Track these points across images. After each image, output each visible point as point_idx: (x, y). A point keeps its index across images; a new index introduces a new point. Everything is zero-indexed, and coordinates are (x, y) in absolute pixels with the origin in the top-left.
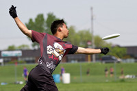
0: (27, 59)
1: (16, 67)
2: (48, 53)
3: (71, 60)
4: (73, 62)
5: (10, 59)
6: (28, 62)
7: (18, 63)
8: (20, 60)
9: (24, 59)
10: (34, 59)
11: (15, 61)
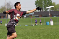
0: (36, 16)
1: (31, 19)
2: (14, 18)
3: (54, 16)
4: (54, 17)
5: (29, 16)
6: (36, 17)
7: (32, 17)
8: (33, 16)
9: (34, 16)
10: (39, 15)
11: (31, 16)
